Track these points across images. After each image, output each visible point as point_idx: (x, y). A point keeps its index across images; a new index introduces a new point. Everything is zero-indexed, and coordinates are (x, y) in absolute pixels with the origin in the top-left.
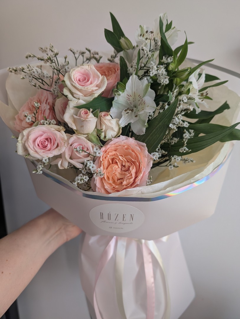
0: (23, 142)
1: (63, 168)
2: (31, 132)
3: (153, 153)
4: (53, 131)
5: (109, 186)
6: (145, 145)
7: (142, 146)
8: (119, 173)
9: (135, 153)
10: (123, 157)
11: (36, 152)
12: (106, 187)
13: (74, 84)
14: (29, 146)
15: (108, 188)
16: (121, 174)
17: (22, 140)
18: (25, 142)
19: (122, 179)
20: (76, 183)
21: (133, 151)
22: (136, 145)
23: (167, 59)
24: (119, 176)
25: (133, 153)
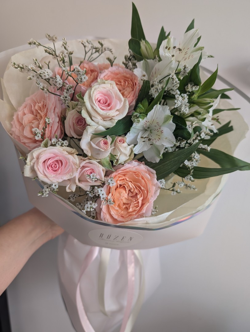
0: (32, 164)
1: (71, 191)
2: (42, 154)
3: (160, 180)
4: (66, 154)
5: (115, 212)
6: (155, 172)
7: (152, 173)
8: (125, 198)
9: (145, 181)
10: (132, 183)
11: (45, 175)
12: (112, 213)
13: (94, 107)
14: (38, 169)
15: (114, 214)
16: (127, 199)
17: (31, 161)
18: (34, 163)
19: (128, 204)
20: (84, 211)
21: (143, 178)
22: (146, 172)
23: (192, 87)
24: (125, 201)
25: (143, 181)
